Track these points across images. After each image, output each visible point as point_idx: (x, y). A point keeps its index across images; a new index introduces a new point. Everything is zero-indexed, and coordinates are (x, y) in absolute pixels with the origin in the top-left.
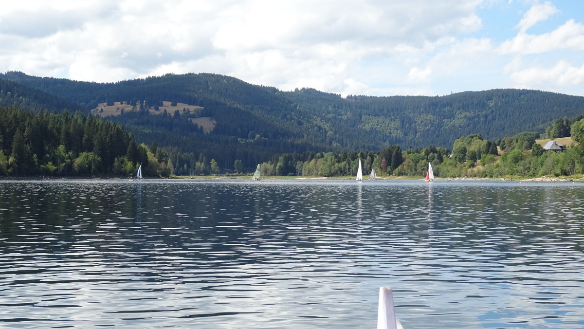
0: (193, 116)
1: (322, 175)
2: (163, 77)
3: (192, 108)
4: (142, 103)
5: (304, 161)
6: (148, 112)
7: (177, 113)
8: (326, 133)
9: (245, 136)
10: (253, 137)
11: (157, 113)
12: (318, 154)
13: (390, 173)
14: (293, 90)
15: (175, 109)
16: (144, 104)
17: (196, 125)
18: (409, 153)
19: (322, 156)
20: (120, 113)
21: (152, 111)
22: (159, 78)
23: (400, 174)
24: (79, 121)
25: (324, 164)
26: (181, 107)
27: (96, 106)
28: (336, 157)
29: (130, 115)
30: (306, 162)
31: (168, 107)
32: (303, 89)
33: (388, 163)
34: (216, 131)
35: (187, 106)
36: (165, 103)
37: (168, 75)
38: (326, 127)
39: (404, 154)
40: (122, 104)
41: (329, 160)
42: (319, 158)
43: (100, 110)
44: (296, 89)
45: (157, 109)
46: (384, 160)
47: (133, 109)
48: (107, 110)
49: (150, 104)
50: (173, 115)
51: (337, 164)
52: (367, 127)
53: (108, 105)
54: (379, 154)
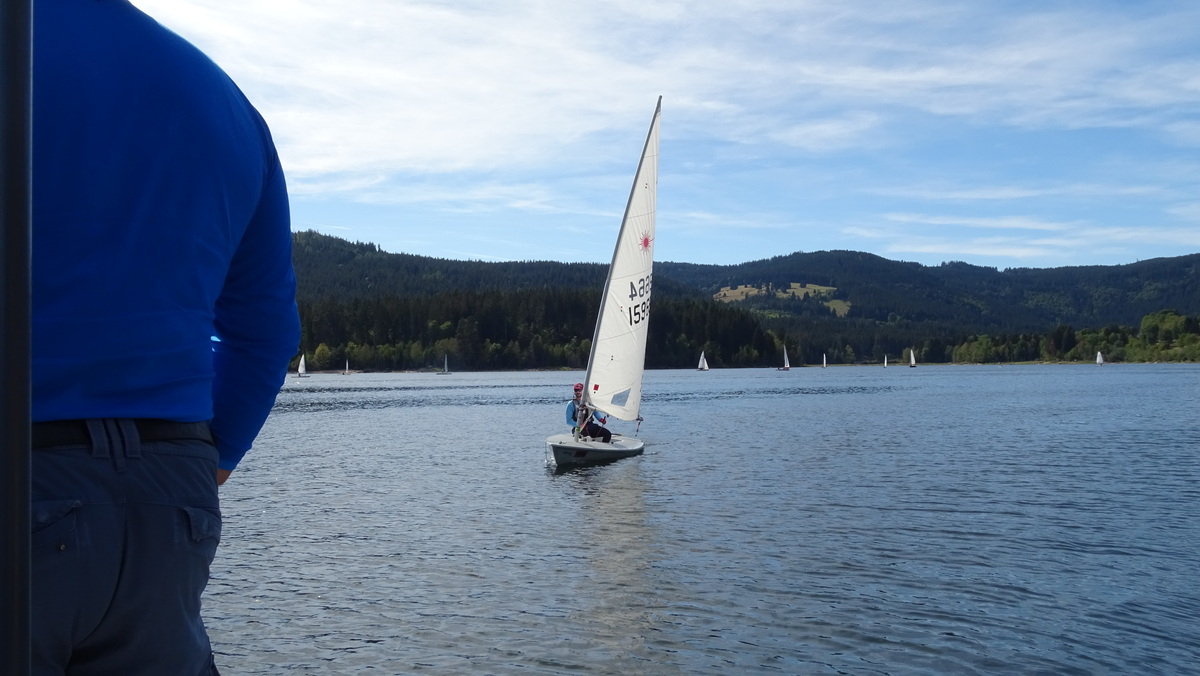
0: (825, 299)
1: (976, 362)
2: (790, 256)
3: (823, 289)
4: (767, 286)
5: (954, 346)
6: (775, 295)
7: (807, 294)
8: (980, 312)
9: (884, 318)
10: (894, 319)
11: (785, 296)
12: (972, 337)
13: (1061, 358)
14: (940, 265)
15: (804, 290)
16: (770, 287)
17: (829, 308)
18: (1083, 333)
19: (976, 339)
20: (744, 297)
21: (780, 294)
22: (786, 257)
23: (1072, 359)
24: (701, 307)
25: (978, 348)
26: (811, 288)
27: (718, 290)
28: (993, 339)
29: (756, 299)
30: (957, 347)
31: (798, 291)
32: (952, 263)
33: (1058, 346)
34: (852, 313)
35: (817, 287)
36: (793, 285)
37: (795, 254)
38: (979, 305)
39: (1078, 335)
40: (746, 287)
41: (984, 344)
42: (972, 341)
43: (722, 294)
44: (943, 263)
45: (785, 292)
46: (1052, 343)
47: (758, 292)
48: (731, 295)
49: (777, 286)
50: (802, 298)
51: (994, 349)
52: (1031, 304)
53: (732, 289)
54: (1045, 335)
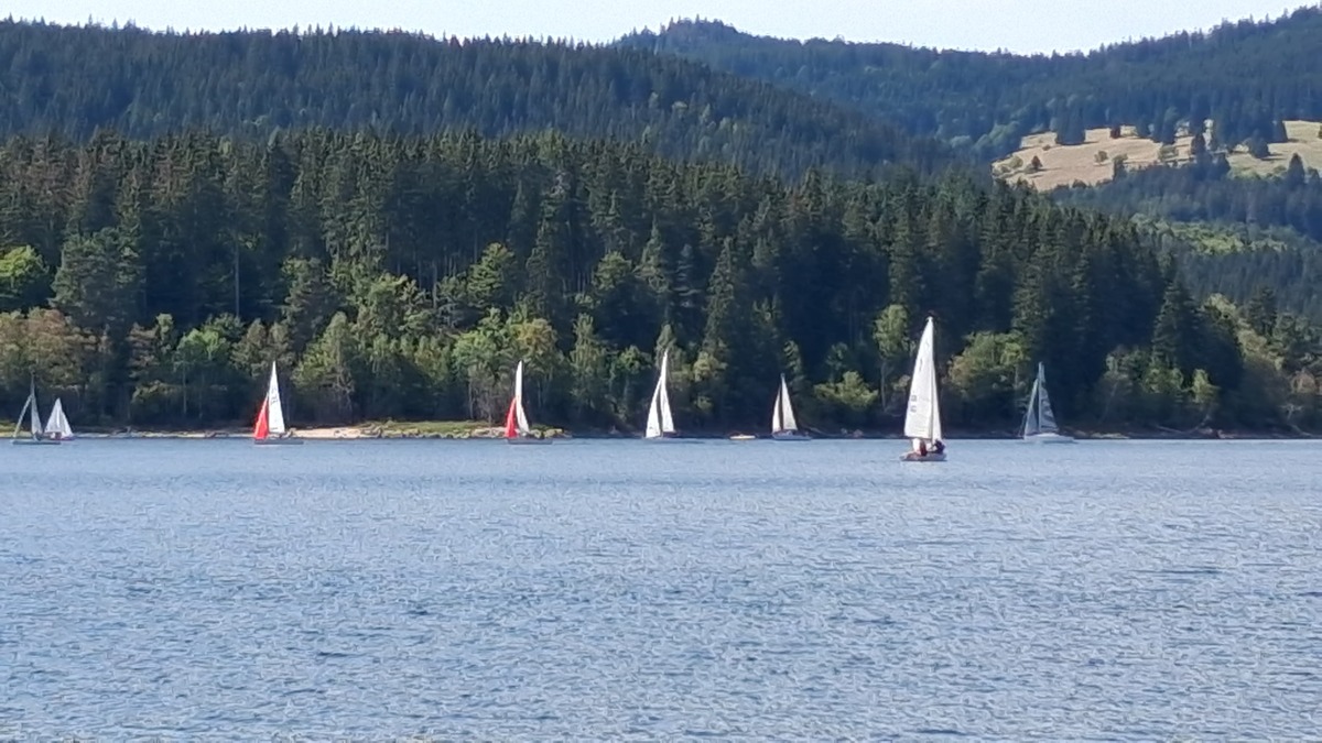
4: (1197, 130)
16: (1207, 137)
20: (1109, 174)
27: (1012, 146)
29: (1153, 180)
31: (1308, 147)
40: (1116, 134)
43: (1027, 162)
45: (1262, 154)
47: (1163, 153)
48: (1055, 162)
49: (1230, 134)
53: (1061, 141)
